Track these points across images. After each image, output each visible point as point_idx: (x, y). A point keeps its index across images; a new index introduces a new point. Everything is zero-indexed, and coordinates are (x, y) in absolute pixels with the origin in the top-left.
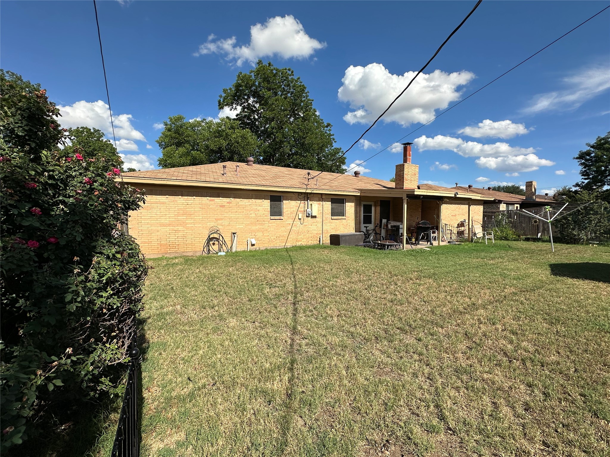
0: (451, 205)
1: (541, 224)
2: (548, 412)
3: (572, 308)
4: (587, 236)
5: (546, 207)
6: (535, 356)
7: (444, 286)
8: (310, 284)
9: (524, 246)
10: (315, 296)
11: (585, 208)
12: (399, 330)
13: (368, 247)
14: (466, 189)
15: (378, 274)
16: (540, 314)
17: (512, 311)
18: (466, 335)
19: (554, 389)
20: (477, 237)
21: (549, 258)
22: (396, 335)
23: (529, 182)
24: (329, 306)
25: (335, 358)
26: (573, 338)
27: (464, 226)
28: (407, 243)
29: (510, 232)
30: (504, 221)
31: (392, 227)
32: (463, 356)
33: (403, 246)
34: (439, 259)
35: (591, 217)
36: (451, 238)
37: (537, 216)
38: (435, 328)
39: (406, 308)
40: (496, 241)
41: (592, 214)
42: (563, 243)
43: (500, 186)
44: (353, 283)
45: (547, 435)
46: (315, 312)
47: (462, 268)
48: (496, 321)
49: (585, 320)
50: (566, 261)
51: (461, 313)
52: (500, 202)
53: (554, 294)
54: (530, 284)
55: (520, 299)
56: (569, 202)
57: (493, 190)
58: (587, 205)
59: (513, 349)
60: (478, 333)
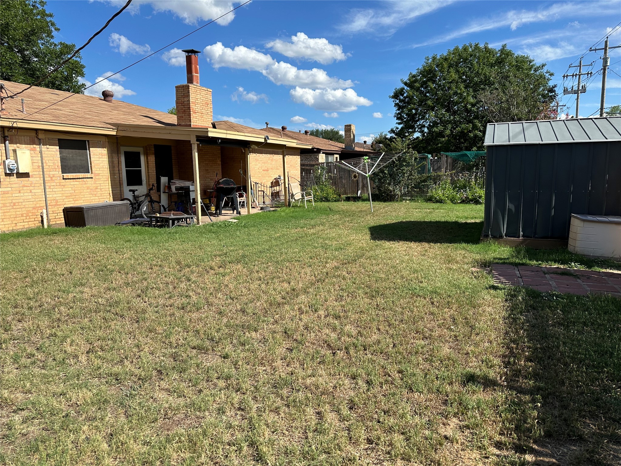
0: (261, 155)
1: (360, 179)
2: (371, 402)
3: (390, 276)
4: (401, 191)
5: (365, 157)
6: (358, 340)
7: (257, 272)
8: (25, 306)
9: (344, 208)
10: (38, 327)
11: (399, 158)
12: (195, 351)
13: (139, 225)
14: (279, 132)
15: (158, 268)
16: (361, 288)
17: (335, 289)
18: (285, 333)
19: (375, 374)
20: (295, 200)
21: (369, 220)
22: (191, 359)
23: (348, 126)
24: (68, 340)
25: (85, 428)
26: (391, 309)
27: (279, 185)
28: (204, 214)
29: (330, 191)
30: (324, 176)
31: (177, 189)
32: (283, 362)
33: (198, 219)
34: (249, 235)
35: (404, 170)
36: (264, 202)
37: (356, 169)
38: (247, 333)
39: (206, 314)
40: (316, 203)
41: (405, 166)
42: (381, 201)
43: (318, 130)
44: (115, 289)
45: (370, 430)
46: (39, 356)
47: (279, 243)
48: (319, 306)
49: (401, 287)
50: (384, 222)
51: (279, 304)
52: (319, 151)
53: (374, 262)
54: (351, 253)
55: (342, 273)
56: (386, 152)
57: (311, 134)
58: (400, 154)
59: (336, 337)
60: (299, 327)
